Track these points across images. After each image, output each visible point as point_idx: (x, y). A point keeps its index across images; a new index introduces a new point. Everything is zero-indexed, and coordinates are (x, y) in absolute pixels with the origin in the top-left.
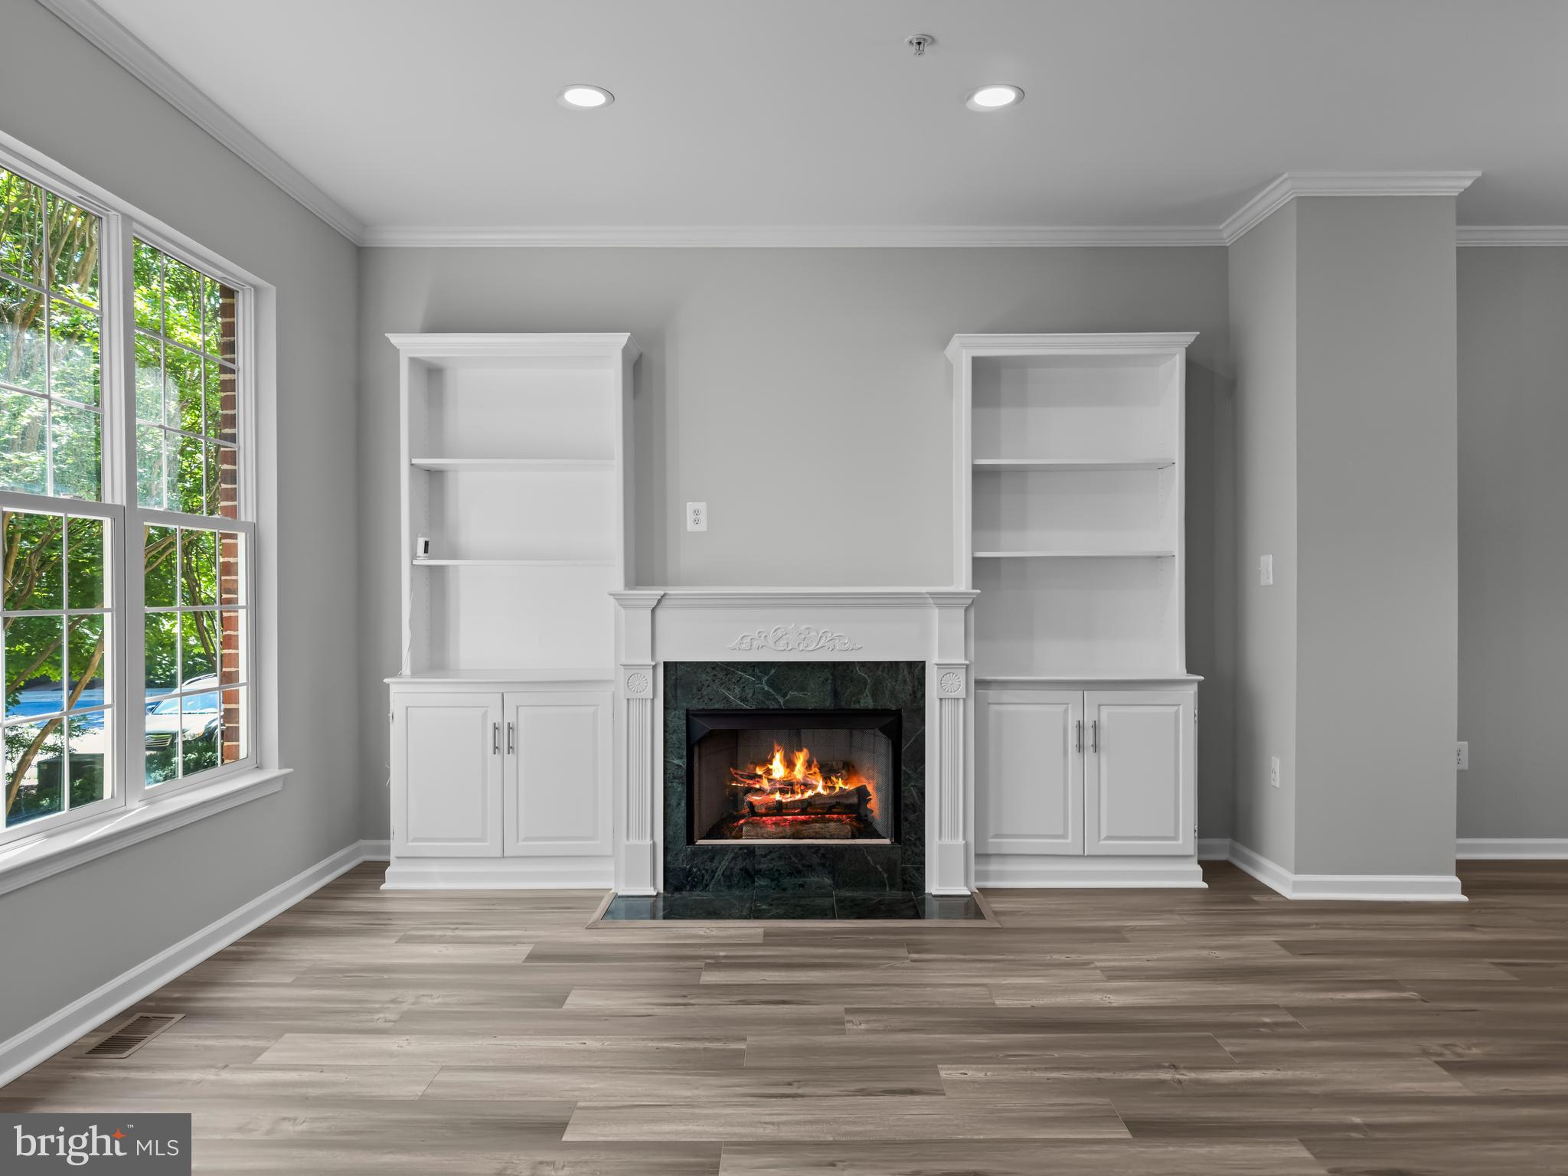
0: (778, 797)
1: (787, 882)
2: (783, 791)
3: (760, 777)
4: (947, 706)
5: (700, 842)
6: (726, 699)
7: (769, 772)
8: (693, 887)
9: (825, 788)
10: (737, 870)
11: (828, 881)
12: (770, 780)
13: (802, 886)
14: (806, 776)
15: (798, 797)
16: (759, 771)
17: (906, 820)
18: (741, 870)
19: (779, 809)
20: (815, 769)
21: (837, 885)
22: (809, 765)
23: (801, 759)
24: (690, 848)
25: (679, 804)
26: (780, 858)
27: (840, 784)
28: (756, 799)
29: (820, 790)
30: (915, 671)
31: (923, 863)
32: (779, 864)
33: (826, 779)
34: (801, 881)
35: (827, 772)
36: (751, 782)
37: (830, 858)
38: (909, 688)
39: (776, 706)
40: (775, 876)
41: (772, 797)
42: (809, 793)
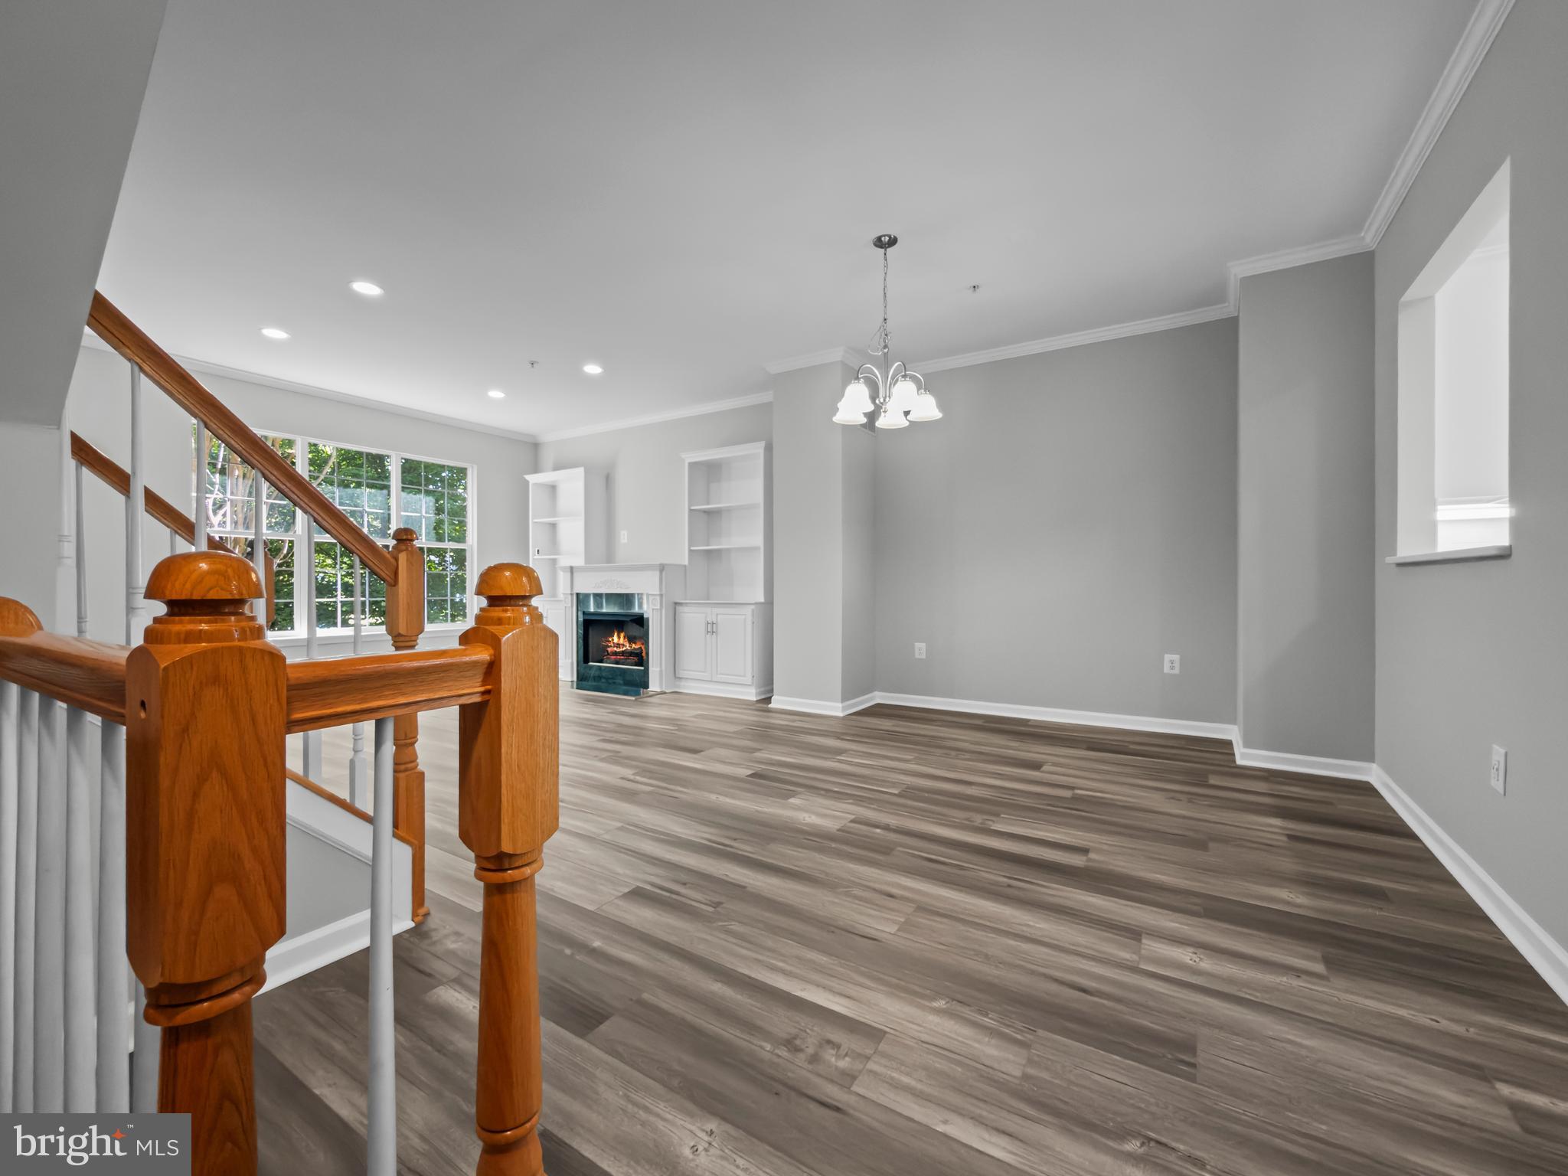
0: (615, 649)
2: (616, 647)
3: (610, 642)
5: (588, 663)
7: (613, 640)
8: (586, 679)
9: (629, 646)
10: (596, 675)
12: (613, 643)
14: (624, 642)
15: (621, 649)
16: (610, 639)
18: (598, 675)
19: (615, 653)
22: (625, 637)
23: (622, 635)
24: (585, 665)
25: (581, 648)
26: (614, 672)
27: (634, 646)
28: (609, 649)
29: (628, 648)
32: (608, 674)
33: (630, 643)
35: (630, 641)
36: (608, 643)
37: (623, 673)
41: (613, 649)
42: (624, 648)
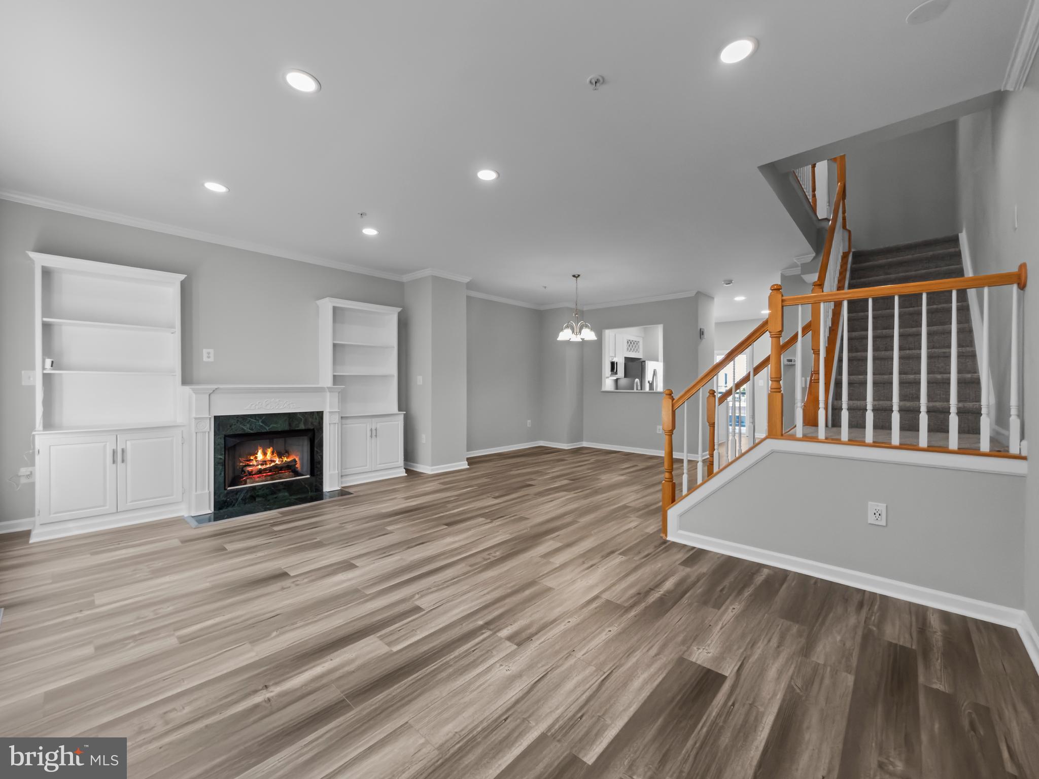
0: (260, 467)
1: (270, 497)
2: (262, 465)
3: (252, 460)
4: (332, 426)
5: (229, 488)
6: (243, 429)
7: (256, 458)
8: (228, 507)
9: (279, 461)
10: (248, 496)
11: (286, 494)
12: (256, 461)
13: (276, 498)
14: (271, 458)
15: (268, 466)
16: (252, 458)
17: (317, 467)
18: (250, 496)
19: (260, 471)
20: (275, 455)
21: (291, 495)
22: (273, 453)
23: (269, 451)
24: (226, 492)
25: (221, 474)
26: (267, 489)
27: (285, 459)
28: (250, 469)
29: (277, 462)
30: (320, 414)
31: (322, 482)
32: (267, 491)
33: (280, 458)
34: (275, 496)
35: (280, 455)
36: (248, 462)
37: (288, 486)
38: (317, 421)
39: (265, 431)
40: (264, 496)
41: (257, 467)
42: (273, 464)
